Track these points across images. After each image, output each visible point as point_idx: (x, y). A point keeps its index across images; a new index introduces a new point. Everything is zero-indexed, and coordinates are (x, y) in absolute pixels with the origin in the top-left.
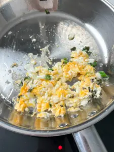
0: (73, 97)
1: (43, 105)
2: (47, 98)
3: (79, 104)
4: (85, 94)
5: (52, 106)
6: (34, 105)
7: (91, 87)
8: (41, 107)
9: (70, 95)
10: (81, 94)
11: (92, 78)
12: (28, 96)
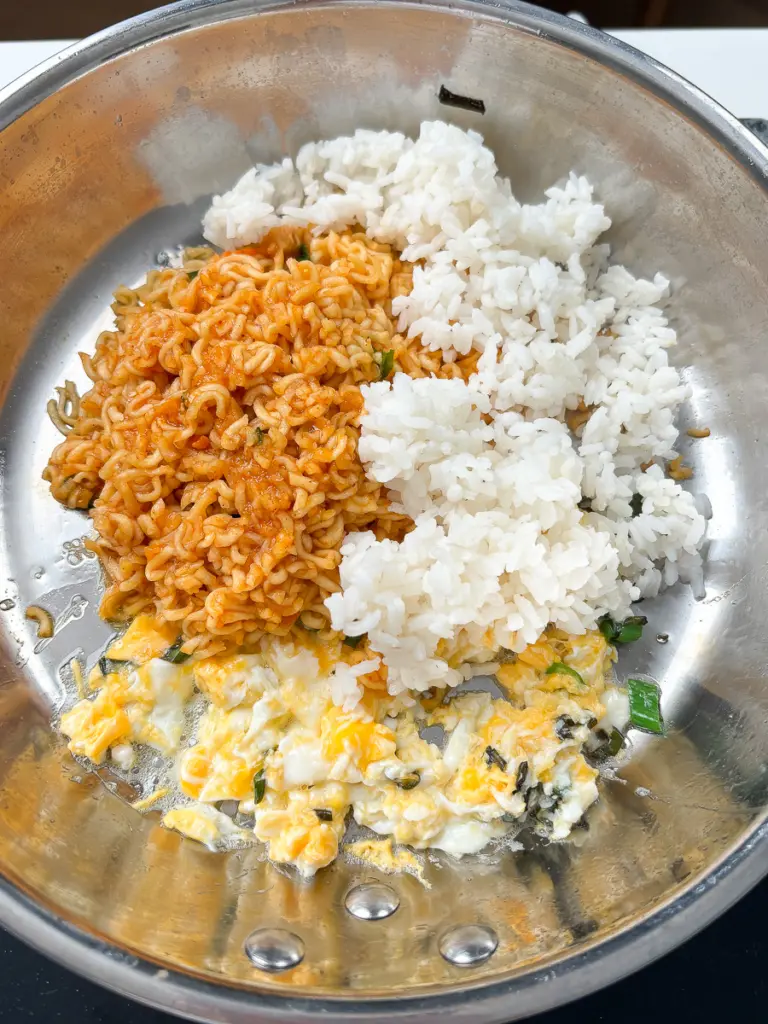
0: (409, 785)
1: (220, 765)
2: (259, 734)
3: (427, 835)
4: (488, 798)
5: (269, 797)
6: (173, 744)
7: (540, 762)
8: (202, 771)
9: (395, 769)
10: (467, 786)
11: (574, 709)
12: (158, 683)
